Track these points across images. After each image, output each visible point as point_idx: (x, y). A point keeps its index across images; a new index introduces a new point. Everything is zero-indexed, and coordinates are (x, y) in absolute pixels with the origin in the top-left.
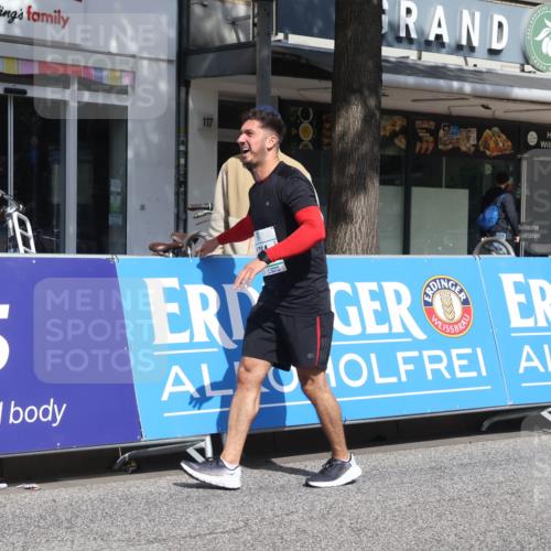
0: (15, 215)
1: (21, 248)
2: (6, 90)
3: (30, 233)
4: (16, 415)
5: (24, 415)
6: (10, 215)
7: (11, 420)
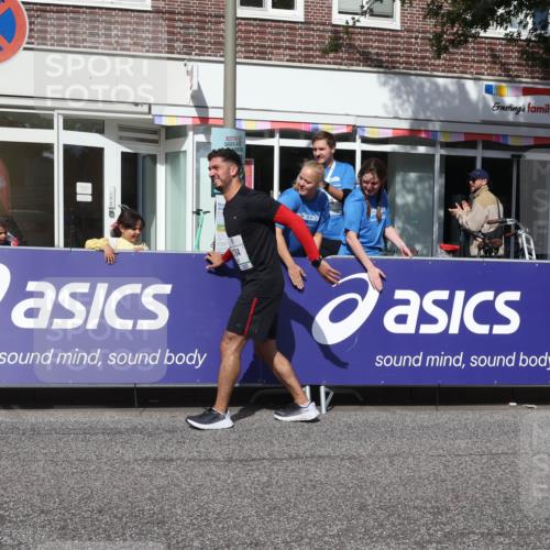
0: (524, 235)
1: (527, 256)
2: (513, 156)
3: (532, 246)
4: (524, 361)
5: (529, 361)
6: (520, 235)
7: (521, 364)
